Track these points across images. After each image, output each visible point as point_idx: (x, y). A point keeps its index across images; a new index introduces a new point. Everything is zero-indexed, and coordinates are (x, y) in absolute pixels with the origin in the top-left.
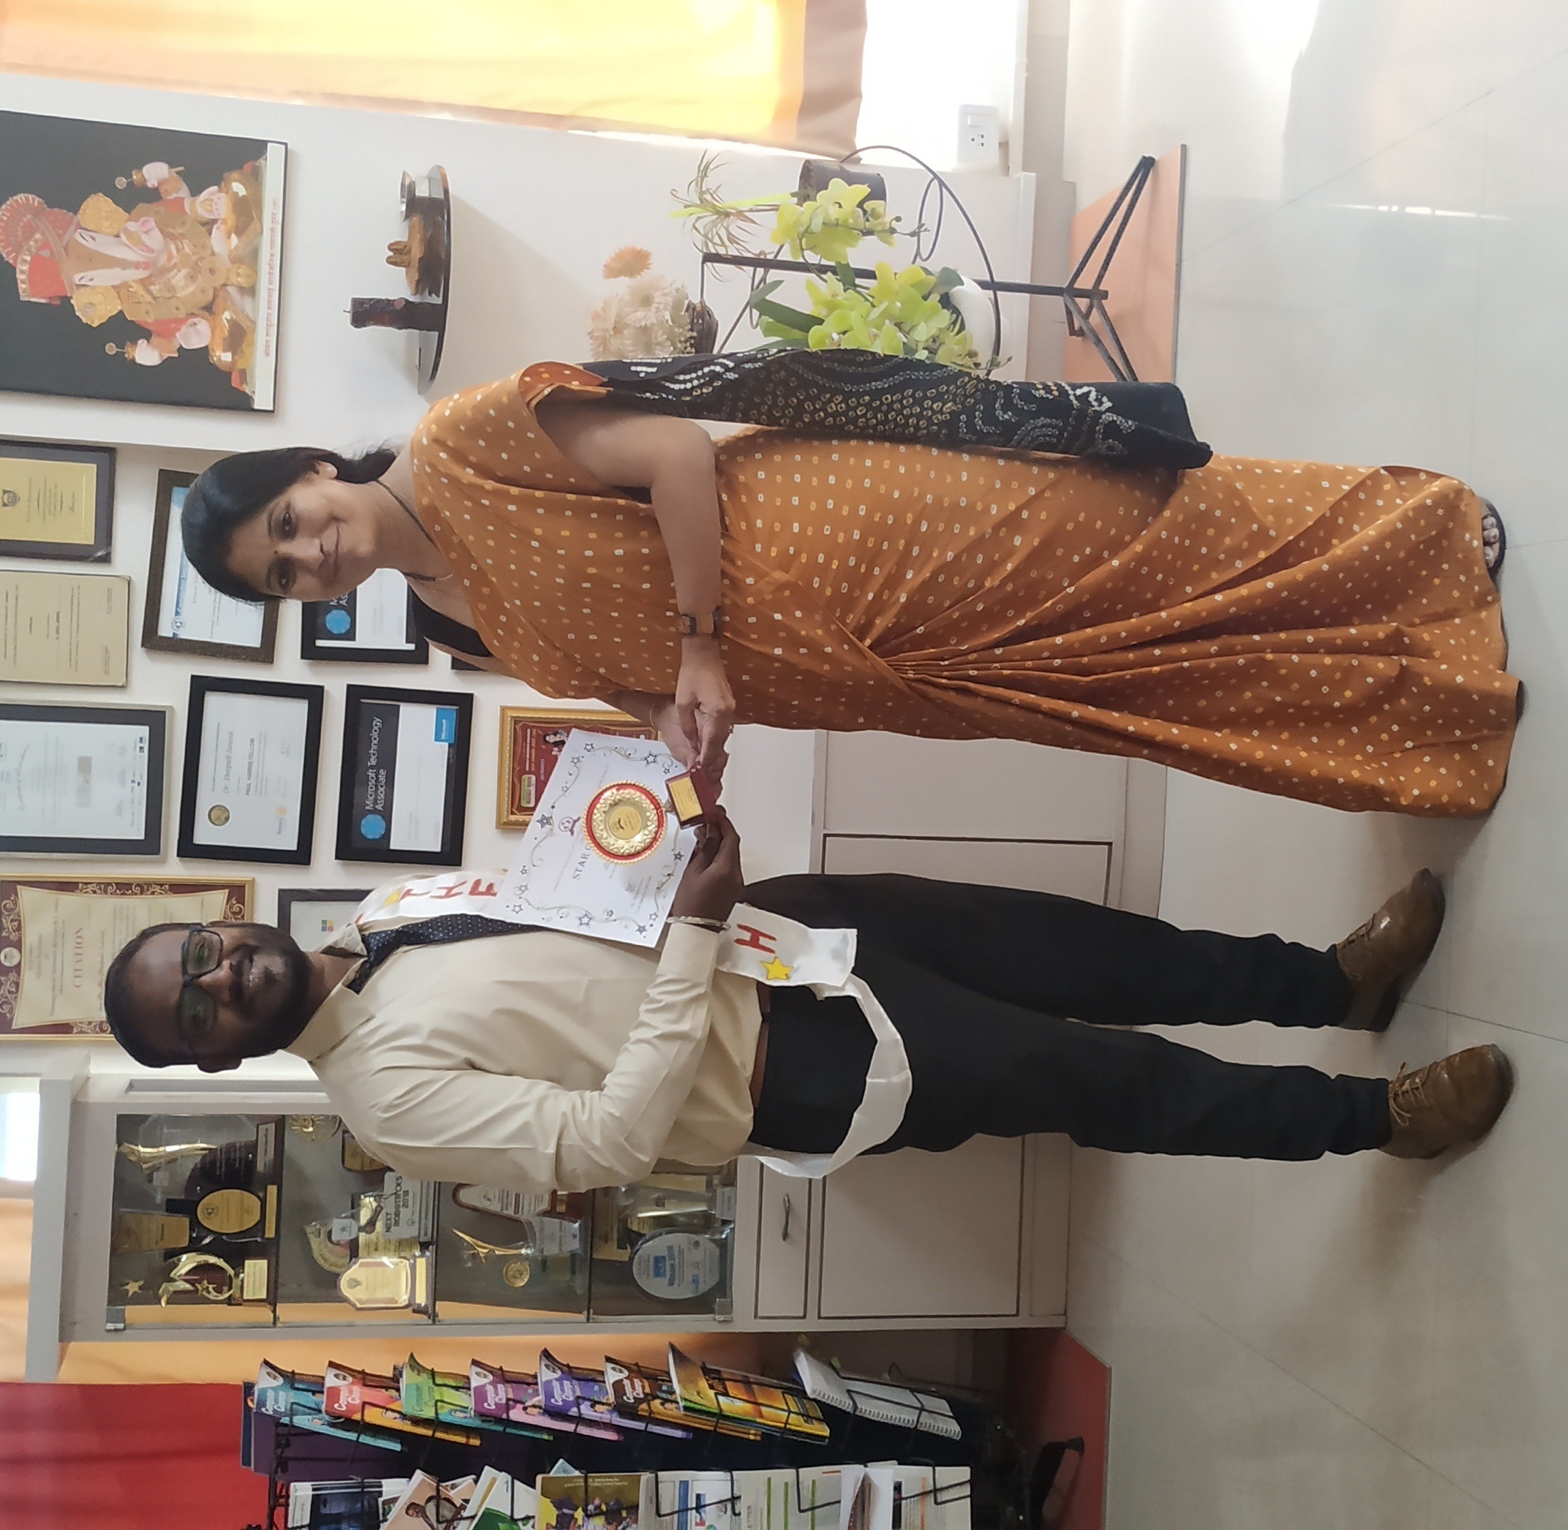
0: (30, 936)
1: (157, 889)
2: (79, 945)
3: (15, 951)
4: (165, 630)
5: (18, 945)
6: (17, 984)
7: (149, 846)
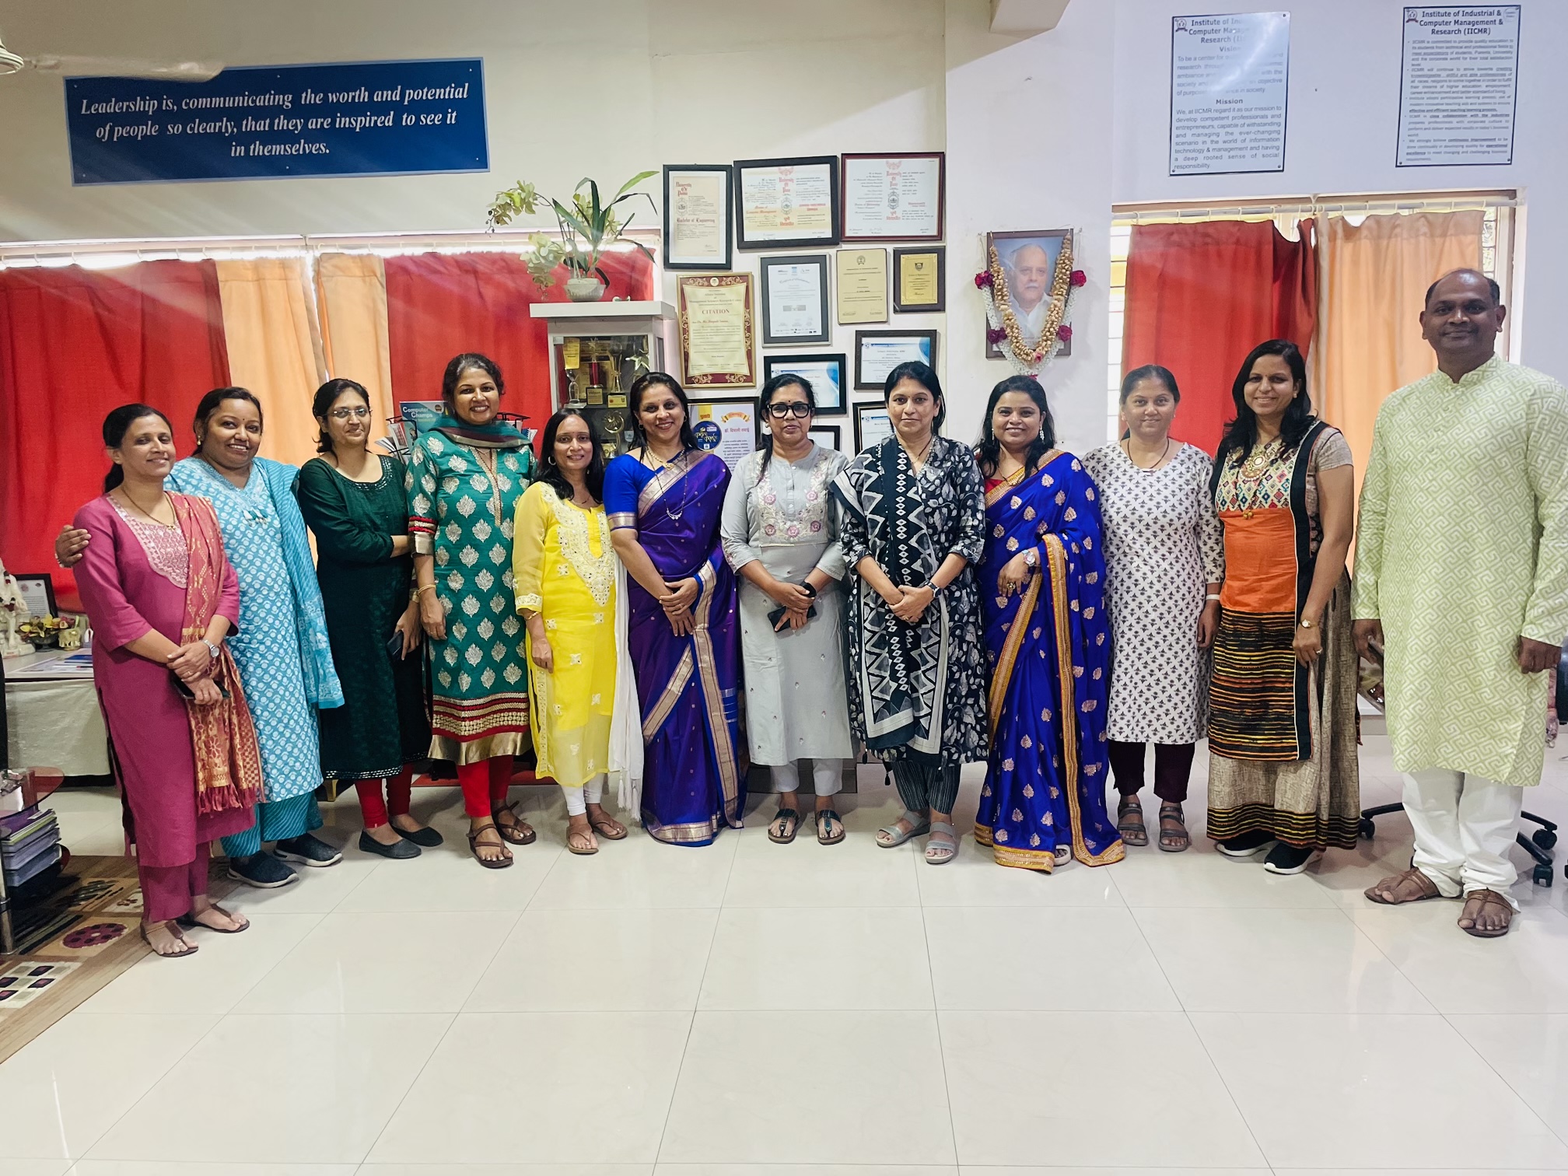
0: (722, 290)
1: (749, 343)
2: (721, 311)
3: (717, 284)
4: (865, 340)
5: (720, 285)
6: (703, 285)
7: (768, 339)
